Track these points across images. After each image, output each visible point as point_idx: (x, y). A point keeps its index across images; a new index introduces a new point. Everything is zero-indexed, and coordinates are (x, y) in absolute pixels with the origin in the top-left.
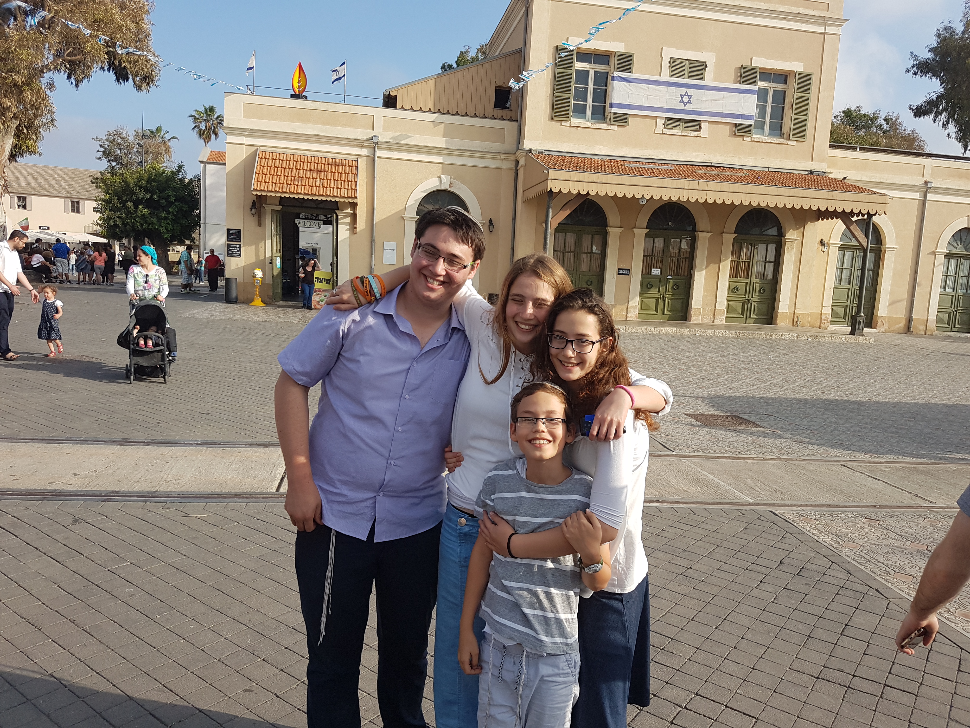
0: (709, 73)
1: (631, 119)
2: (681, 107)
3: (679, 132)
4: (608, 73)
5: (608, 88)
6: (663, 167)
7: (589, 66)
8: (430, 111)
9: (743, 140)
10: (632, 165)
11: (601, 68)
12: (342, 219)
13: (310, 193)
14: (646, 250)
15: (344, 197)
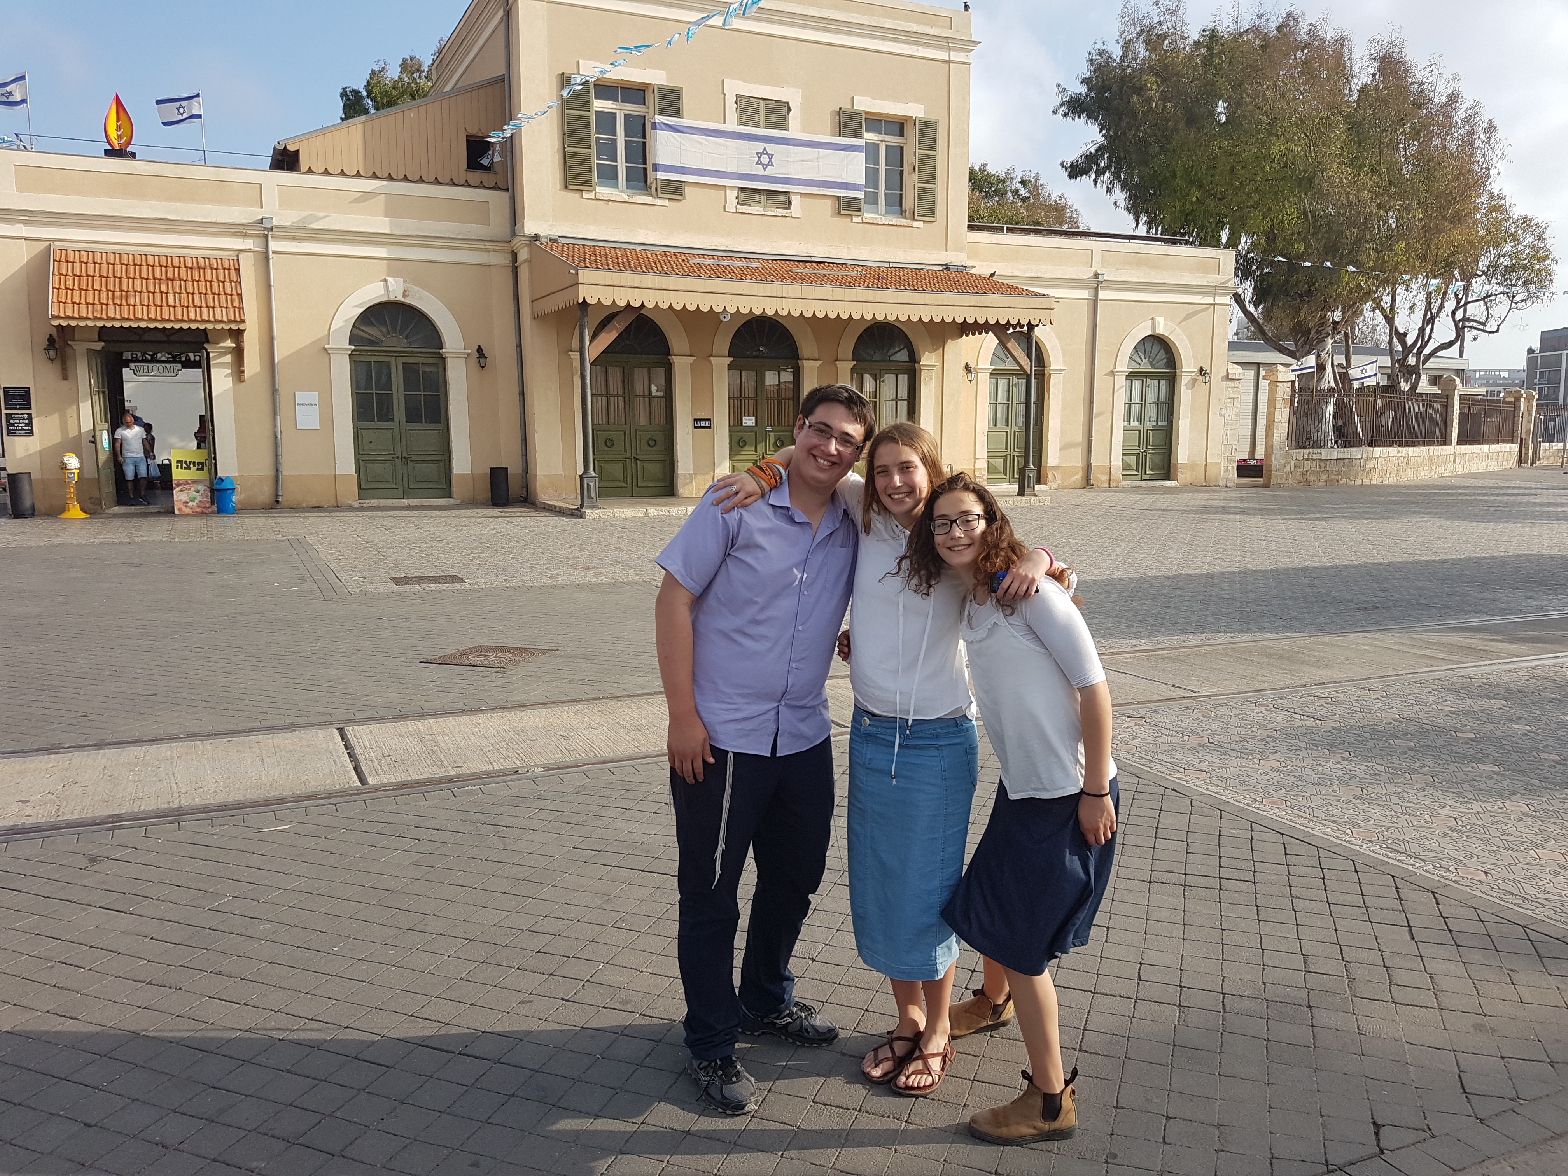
0: (794, 119)
1: (688, 190)
2: (759, 171)
3: (760, 210)
4: (645, 117)
5: (647, 140)
6: (745, 264)
7: (614, 106)
8: (358, 175)
9: (852, 221)
10: (698, 260)
11: (633, 109)
12: (216, 358)
13: (159, 318)
14: (731, 389)
15: (222, 321)
